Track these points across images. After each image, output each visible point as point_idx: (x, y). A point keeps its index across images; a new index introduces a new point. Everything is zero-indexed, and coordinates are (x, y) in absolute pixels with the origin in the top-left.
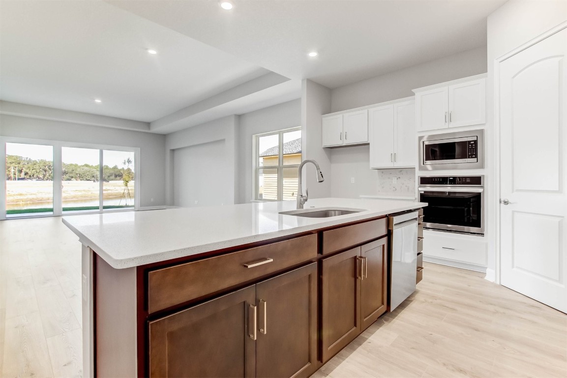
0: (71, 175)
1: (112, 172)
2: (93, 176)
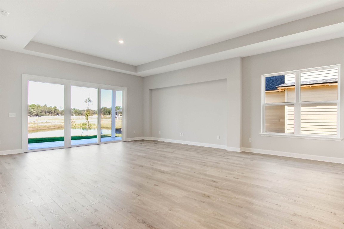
1: (43, 109)
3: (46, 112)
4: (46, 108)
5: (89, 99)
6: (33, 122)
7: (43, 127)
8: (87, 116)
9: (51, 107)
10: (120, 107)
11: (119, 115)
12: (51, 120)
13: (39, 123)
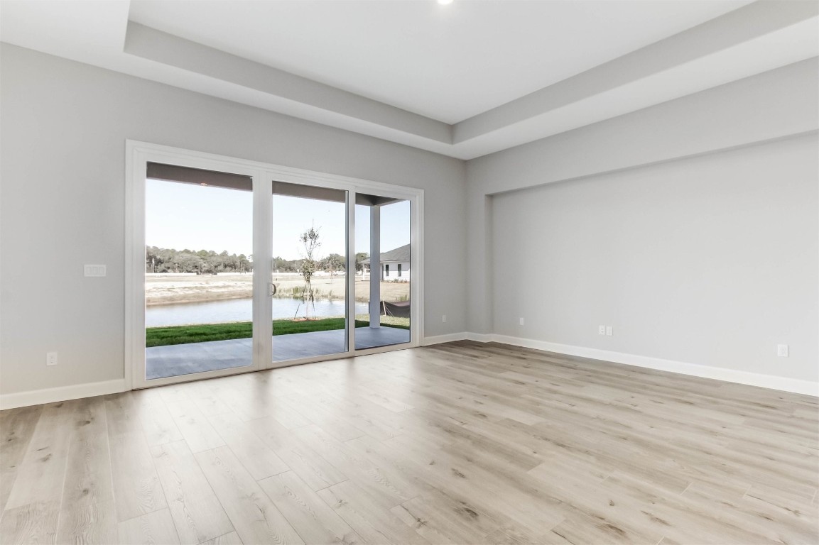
0: (167, 265)
1: (220, 260)
2: (196, 267)
3: (225, 266)
4: (225, 257)
5: (312, 231)
6: (199, 285)
7: (218, 296)
8: (308, 274)
9: (235, 255)
10: (365, 254)
11: (365, 270)
12: (233, 280)
13: (211, 287)
